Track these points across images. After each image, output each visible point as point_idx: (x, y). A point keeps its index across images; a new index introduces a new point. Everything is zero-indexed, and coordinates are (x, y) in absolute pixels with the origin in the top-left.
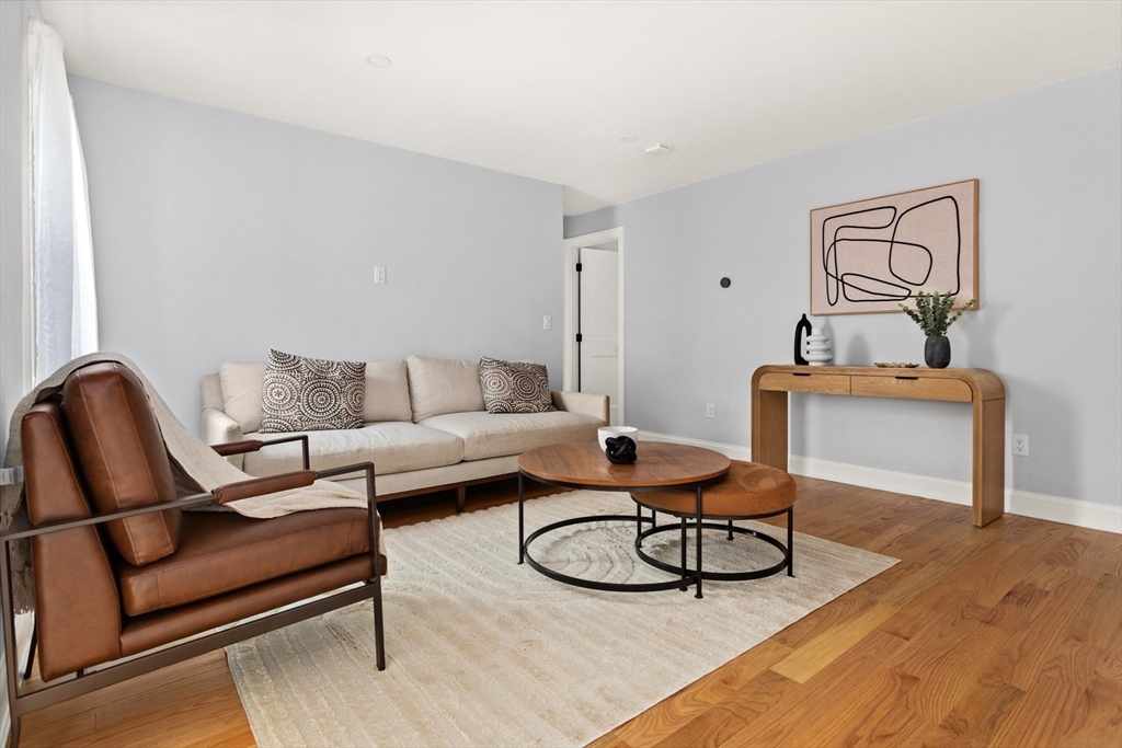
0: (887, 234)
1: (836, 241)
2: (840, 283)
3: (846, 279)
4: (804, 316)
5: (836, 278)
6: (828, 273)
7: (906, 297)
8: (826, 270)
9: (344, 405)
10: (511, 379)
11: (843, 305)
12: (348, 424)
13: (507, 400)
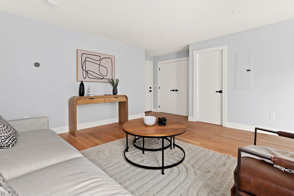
0: (98, 62)
1: (85, 61)
3: (89, 72)
5: (86, 71)
6: (83, 69)
7: (103, 79)
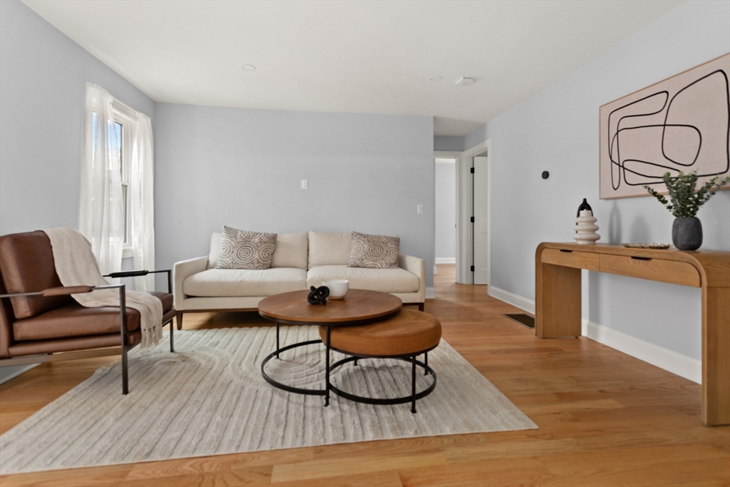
0: (659, 119)
1: (618, 131)
2: (622, 169)
3: (627, 165)
4: (585, 200)
5: (619, 165)
6: (612, 161)
8: (611, 158)
9: (257, 257)
10: (366, 246)
11: (624, 190)
12: (258, 267)
13: (359, 259)
